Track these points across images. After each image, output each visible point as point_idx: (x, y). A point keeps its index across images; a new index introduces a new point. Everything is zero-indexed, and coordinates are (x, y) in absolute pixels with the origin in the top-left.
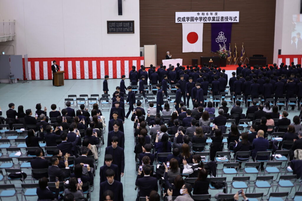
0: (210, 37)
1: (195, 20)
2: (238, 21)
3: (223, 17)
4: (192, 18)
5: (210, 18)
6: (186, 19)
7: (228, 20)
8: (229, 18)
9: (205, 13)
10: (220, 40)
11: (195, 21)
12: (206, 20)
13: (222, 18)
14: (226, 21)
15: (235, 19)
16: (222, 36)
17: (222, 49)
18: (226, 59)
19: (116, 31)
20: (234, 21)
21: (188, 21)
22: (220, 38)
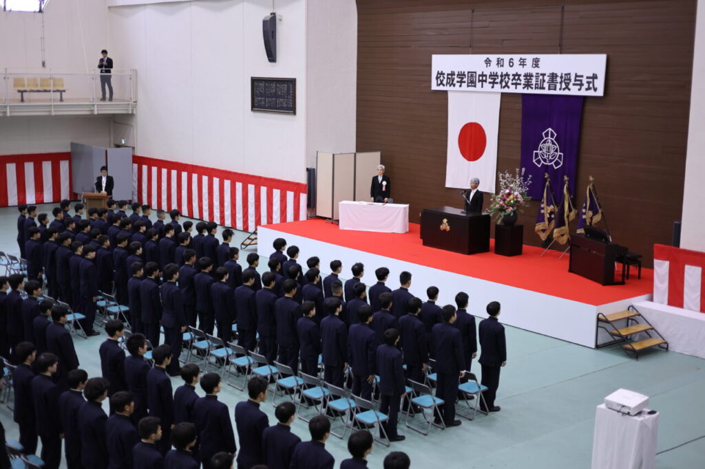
0: (519, 145)
1: (479, 81)
2: (600, 93)
3: (557, 76)
4: (472, 75)
5: (519, 79)
6: (456, 79)
7: (571, 86)
8: (573, 78)
9: (506, 57)
10: (545, 157)
11: (479, 84)
12: (507, 86)
13: (553, 76)
14: (564, 89)
15: (591, 85)
16: (550, 144)
17: (507, 191)
18: (521, 227)
19: (265, 104)
20: (587, 89)
21: (460, 86)
22: (545, 151)
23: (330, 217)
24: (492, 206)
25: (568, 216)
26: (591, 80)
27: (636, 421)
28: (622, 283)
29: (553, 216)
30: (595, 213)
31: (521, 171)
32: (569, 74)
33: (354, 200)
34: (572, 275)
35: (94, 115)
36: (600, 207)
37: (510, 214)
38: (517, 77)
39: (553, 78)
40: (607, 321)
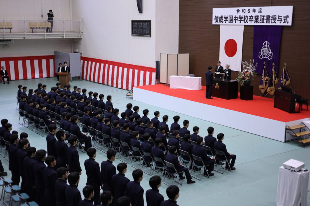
0: (252, 49)
1: (234, 20)
2: (290, 24)
3: (270, 17)
4: (231, 17)
5: (252, 18)
6: (224, 19)
7: (276, 21)
8: (277, 17)
9: (247, 9)
10: (264, 54)
11: (234, 21)
12: (247, 22)
13: (268, 16)
14: (273, 23)
15: (286, 21)
16: (267, 49)
17: (246, 70)
18: (252, 87)
19: (138, 32)
20: (284, 23)
21: (226, 22)
22: (264, 51)
23: (166, 83)
24: (239, 77)
25: (274, 82)
26: (286, 18)
27: (298, 174)
28: (299, 112)
29: (267, 82)
30: (287, 80)
31: (252, 61)
32: (276, 16)
33: (177, 75)
34: (275, 108)
35: (64, 38)
36: (289, 77)
37: (247, 81)
38: (251, 18)
39: (268, 18)
40: (290, 129)
